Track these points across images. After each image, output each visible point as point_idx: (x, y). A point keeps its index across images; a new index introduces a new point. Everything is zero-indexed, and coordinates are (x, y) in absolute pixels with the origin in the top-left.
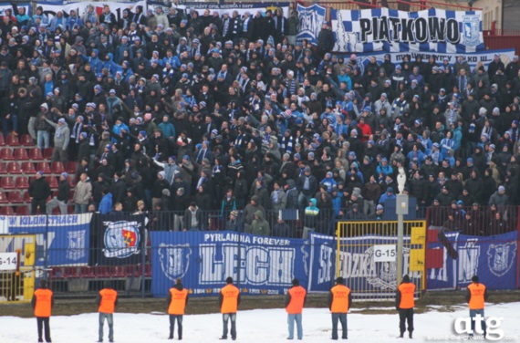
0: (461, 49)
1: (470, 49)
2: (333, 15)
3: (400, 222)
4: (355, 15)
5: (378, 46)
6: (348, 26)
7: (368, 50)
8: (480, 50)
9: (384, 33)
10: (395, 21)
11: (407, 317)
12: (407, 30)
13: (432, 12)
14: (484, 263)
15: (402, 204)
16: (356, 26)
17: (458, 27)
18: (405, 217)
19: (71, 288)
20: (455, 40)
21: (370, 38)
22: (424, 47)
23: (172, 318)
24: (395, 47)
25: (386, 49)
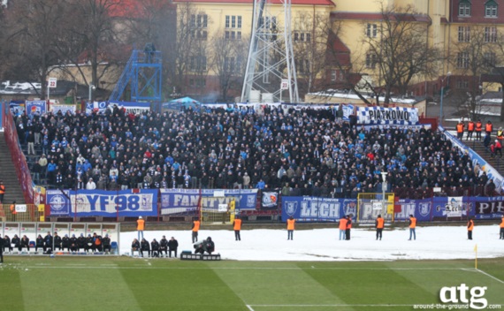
0: (410, 123)
1: (413, 123)
2: (357, 109)
3: (384, 193)
4: (367, 109)
5: (376, 122)
6: (364, 113)
7: (372, 123)
8: (417, 123)
9: (379, 116)
10: (383, 111)
11: (379, 231)
12: (388, 115)
13: (398, 108)
14: (417, 211)
15: (385, 186)
16: (367, 113)
17: (409, 114)
18: (386, 192)
19: (249, 219)
20: (407, 119)
21: (373, 118)
22: (395, 122)
23: (289, 231)
24: (383, 122)
25: (379, 123)
